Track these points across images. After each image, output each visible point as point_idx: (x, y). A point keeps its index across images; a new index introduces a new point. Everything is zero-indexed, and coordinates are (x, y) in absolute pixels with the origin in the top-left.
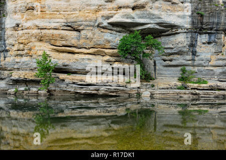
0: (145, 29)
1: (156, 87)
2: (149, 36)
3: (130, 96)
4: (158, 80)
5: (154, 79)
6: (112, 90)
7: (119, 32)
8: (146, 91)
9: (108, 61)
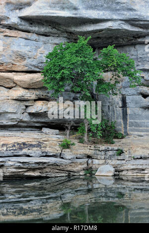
0: (101, 30)
1: (126, 155)
2: (110, 48)
3: (71, 176)
4: (132, 137)
5: (123, 138)
6: (31, 166)
7: (45, 35)
8: (106, 163)
9: (20, 100)
